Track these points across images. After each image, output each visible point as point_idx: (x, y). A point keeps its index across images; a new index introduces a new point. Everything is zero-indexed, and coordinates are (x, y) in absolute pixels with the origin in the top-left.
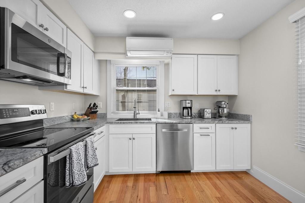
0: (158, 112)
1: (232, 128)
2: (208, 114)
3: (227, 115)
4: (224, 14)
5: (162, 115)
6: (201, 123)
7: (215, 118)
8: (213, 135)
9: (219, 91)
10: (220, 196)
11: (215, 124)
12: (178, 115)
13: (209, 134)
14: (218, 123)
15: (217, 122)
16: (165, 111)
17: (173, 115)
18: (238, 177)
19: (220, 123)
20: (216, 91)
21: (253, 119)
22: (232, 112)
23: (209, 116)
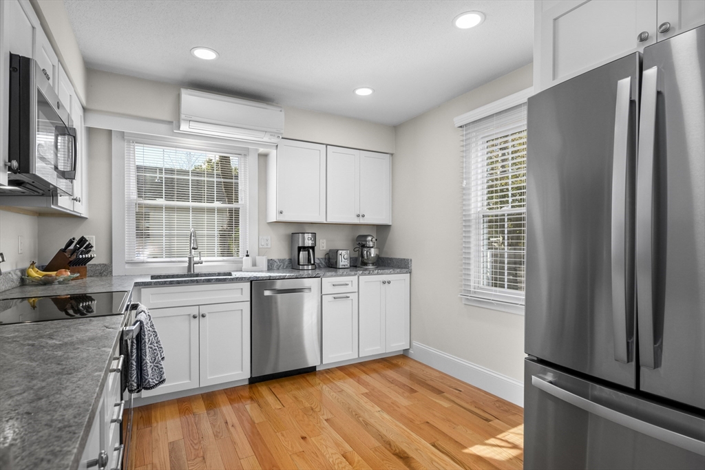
0: (245, 258)
1: (384, 283)
2: (343, 260)
3: (375, 261)
4: (374, 91)
5: (254, 264)
6: (335, 276)
7: (356, 267)
8: (354, 297)
9: (363, 216)
10: (367, 391)
11: (357, 277)
12: (287, 263)
13: (348, 295)
14: (362, 274)
15: (361, 272)
16: (259, 255)
17: (276, 264)
18: (392, 364)
19: (365, 275)
20: (358, 216)
21: (414, 266)
22: (383, 256)
23: (346, 263)
